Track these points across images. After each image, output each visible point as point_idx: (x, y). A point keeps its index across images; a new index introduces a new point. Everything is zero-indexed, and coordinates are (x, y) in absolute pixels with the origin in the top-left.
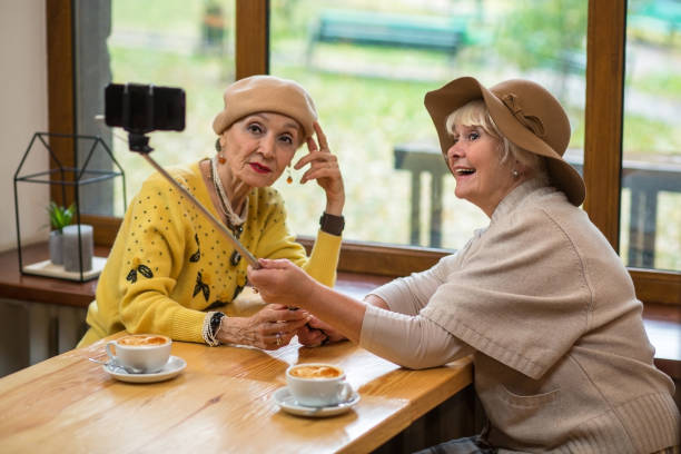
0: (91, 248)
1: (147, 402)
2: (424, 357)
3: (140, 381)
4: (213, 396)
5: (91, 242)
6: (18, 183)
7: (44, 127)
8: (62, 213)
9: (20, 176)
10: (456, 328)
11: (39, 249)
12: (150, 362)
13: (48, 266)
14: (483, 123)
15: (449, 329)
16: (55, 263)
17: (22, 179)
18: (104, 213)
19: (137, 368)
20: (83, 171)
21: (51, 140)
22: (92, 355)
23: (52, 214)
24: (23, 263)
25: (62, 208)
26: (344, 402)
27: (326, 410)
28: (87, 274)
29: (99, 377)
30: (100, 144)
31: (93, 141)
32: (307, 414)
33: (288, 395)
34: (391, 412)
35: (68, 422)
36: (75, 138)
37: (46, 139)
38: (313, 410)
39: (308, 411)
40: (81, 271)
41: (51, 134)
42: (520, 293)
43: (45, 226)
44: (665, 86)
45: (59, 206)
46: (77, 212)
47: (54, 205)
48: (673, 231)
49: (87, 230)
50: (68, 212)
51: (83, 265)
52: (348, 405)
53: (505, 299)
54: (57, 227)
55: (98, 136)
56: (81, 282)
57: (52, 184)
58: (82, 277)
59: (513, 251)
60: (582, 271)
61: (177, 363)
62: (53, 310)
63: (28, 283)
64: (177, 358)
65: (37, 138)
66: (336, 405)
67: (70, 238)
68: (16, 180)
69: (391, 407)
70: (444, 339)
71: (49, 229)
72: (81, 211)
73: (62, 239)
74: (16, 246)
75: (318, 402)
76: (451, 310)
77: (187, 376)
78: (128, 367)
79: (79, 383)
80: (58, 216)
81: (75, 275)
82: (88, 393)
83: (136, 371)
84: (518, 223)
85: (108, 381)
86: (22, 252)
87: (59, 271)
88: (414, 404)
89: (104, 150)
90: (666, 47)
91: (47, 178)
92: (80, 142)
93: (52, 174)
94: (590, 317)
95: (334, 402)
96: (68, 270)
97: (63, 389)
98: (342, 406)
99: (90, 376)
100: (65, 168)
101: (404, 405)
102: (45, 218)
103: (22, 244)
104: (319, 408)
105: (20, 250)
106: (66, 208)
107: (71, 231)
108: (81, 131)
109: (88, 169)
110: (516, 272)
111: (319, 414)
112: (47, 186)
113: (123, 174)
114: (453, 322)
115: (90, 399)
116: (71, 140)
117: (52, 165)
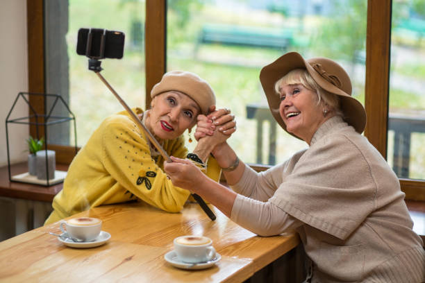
0: (54, 165)
1: (85, 260)
2: (271, 228)
3: (82, 246)
4: (128, 256)
5: (54, 161)
6: (9, 124)
7: (25, 89)
8: (36, 143)
9: (9, 119)
10: (290, 210)
11: (22, 166)
12: (88, 234)
13: (27, 176)
14: (302, 81)
15: (286, 210)
16: (31, 174)
17: (11, 122)
18: (64, 144)
19: (80, 239)
20: (49, 117)
21: (30, 97)
22: (51, 230)
23: (30, 144)
24: (11, 174)
25: (36, 140)
26: (211, 260)
27: (199, 265)
28: (51, 181)
29: (56, 244)
30: (59, 100)
31: (55, 98)
32: (187, 267)
33: (175, 256)
34: (241, 267)
35: (34, 273)
36: (45, 95)
37: (27, 96)
38: (191, 265)
39: (188, 266)
40: (48, 180)
41: (30, 94)
42: (332, 186)
43: (25, 151)
44: (415, 71)
45: (34, 138)
46: (45, 143)
47: (31, 138)
48: (420, 160)
49: (51, 153)
50: (40, 143)
51: (49, 175)
52: (213, 262)
53: (321, 191)
54: (33, 152)
55: (59, 94)
56: (48, 186)
57: (31, 124)
58: (48, 183)
59: (326, 160)
60: (370, 172)
61: (105, 236)
62: (30, 204)
63: (14, 187)
64: (105, 232)
65: (21, 97)
66: (205, 262)
67: (41, 159)
68: (7, 122)
69: (241, 263)
70: (282, 216)
71: (28, 152)
72: (48, 142)
73: (36, 159)
74: (7, 164)
75: (194, 260)
76: (288, 198)
77: (111, 244)
78: (74, 238)
79: (42, 248)
80: (34, 145)
81: (44, 182)
82: (49, 254)
83: (78, 240)
84: (329, 142)
85: (61, 247)
86: (11, 168)
87: (34, 179)
88: (255, 262)
89: (63, 104)
90: (416, 48)
91: (27, 121)
92: (48, 98)
93: (30, 118)
94: (376, 201)
95: (204, 260)
96: (39, 178)
97: (33, 252)
98: (209, 262)
99: (50, 244)
100: (38, 115)
101: (249, 262)
102: (25, 146)
103: (11, 163)
104: (195, 264)
105: (9, 166)
106: (39, 140)
107: (41, 154)
108: (48, 92)
109: (52, 115)
110: (328, 173)
111: (194, 268)
112: (27, 126)
113: (74, 119)
114: (289, 206)
115: (50, 258)
116: (42, 98)
117: (30, 113)
